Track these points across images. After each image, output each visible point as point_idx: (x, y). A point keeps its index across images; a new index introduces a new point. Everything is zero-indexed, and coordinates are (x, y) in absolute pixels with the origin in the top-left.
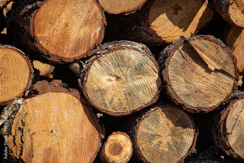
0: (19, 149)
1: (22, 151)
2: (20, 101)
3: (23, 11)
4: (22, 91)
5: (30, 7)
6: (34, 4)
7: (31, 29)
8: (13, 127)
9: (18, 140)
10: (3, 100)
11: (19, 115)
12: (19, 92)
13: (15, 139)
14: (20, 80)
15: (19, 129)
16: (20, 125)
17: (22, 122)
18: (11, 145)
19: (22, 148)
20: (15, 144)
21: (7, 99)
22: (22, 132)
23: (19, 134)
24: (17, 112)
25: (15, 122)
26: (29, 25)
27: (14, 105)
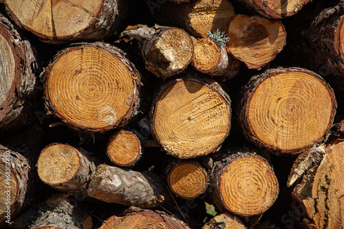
0: (323, 218)
1: (326, 221)
2: (321, 148)
3: (321, 16)
4: (322, 134)
5: (331, 11)
6: (337, 7)
7: (336, 43)
8: (314, 185)
9: (321, 206)
10: (296, 147)
11: (322, 169)
12: (317, 136)
13: (316, 203)
14: (319, 117)
15: (323, 188)
16: (324, 183)
17: (327, 179)
18: (311, 213)
19: (326, 216)
20: (317, 211)
21: (301, 146)
22: (327, 194)
23: (322, 197)
24: (319, 164)
25: (316, 178)
26: (332, 37)
27: (314, 154)
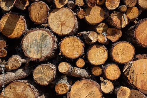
0: (132, 80)
1: (133, 81)
2: (132, 62)
3: (130, 28)
4: (132, 59)
5: (133, 27)
6: (135, 26)
7: (135, 35)
8: (130, 72)
9: (132, 77)
10: (125, 62)
11: (132, 67)
12: (130, 59)
13: (130, 76)
14: (131, 54)
15: (132, 72)
16: (132, 71)
17: (133, 70)
18: (129, 79)
19: (133, 80)
20: (131, 78)
21: (126, 62)
22: (133, 74)
23: (132, 75)
24: (131, 66)
25: (130, 70)
26: (134, 33)
27: (129, 64)
